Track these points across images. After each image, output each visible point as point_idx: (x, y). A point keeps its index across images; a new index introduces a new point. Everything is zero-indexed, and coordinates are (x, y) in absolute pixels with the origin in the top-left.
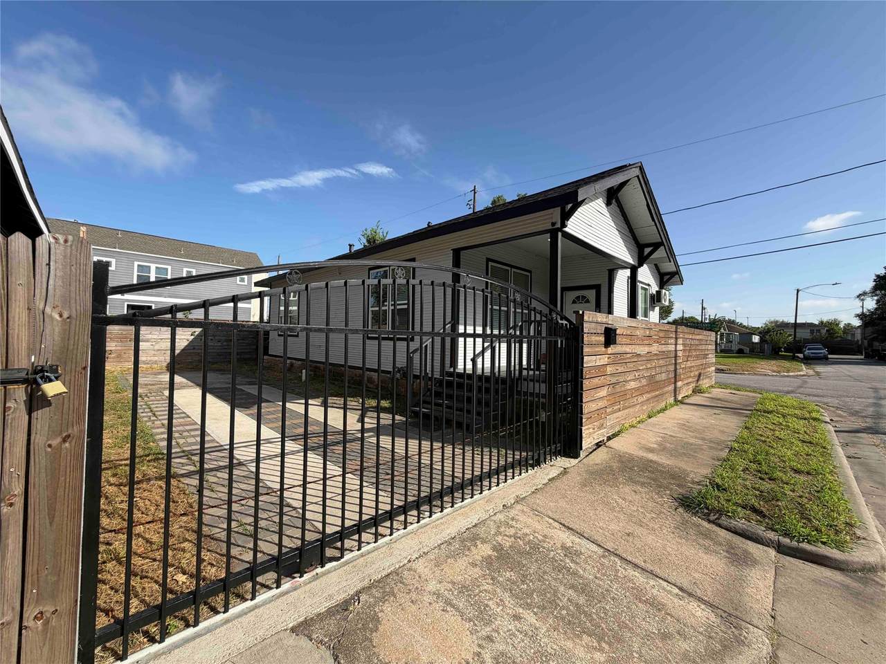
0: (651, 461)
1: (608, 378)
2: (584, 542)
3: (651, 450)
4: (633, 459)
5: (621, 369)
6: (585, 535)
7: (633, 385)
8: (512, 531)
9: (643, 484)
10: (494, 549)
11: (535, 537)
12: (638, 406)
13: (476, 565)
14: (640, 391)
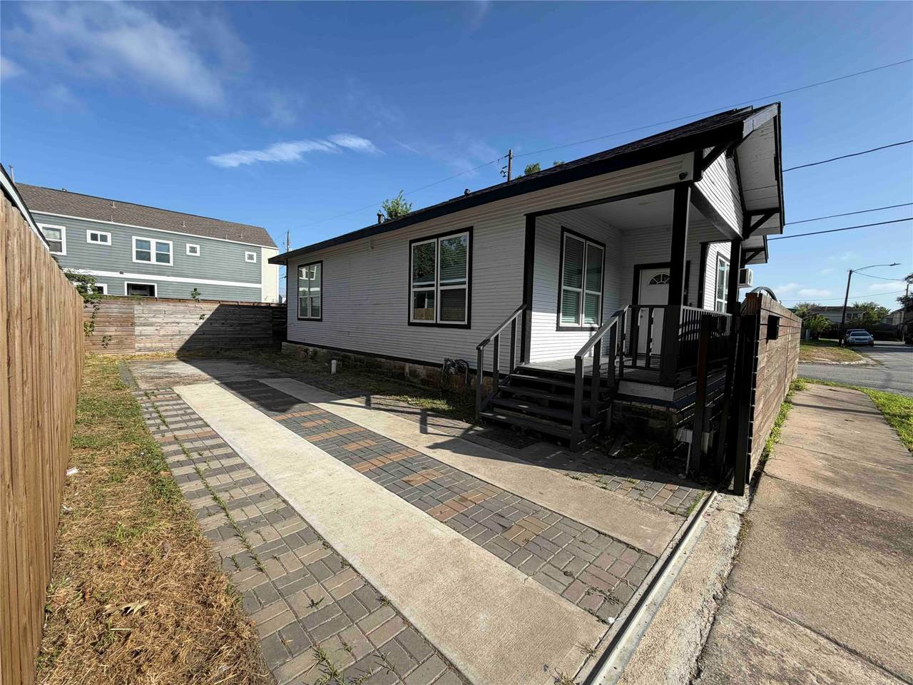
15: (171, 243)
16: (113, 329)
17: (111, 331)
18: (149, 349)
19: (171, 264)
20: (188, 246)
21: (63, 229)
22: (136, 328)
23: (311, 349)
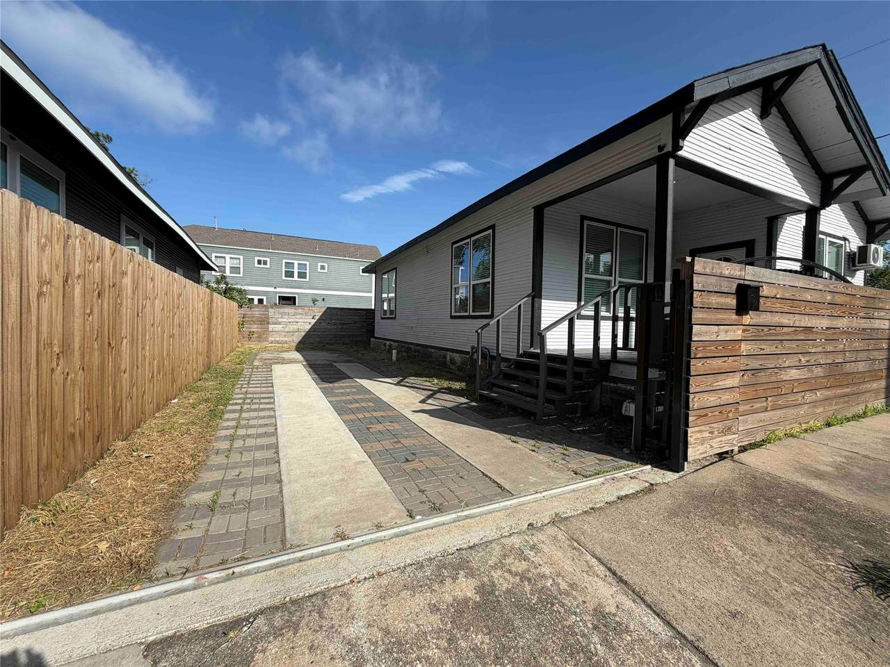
0: (815, 493)
1: (743, 360)
2: (640, 611)
3: (819, 475)
4: (778, 486)
5: (768, 349)
6: (647, 598)
7: (794, 374)
8: (523, 566)
9: (787, 529)
10: (481, 590)
11: (555, 584)
12: (806, 407)
13: (438, 609)
14: (810, 385)
15: (308, 263)
16: (256, 326)
17: (255, 328)
18: (278, 342)
19: (307, 280)
20: (319, 264)
21: (241, 257)
22: (270, 326)
23: (388, 343)
